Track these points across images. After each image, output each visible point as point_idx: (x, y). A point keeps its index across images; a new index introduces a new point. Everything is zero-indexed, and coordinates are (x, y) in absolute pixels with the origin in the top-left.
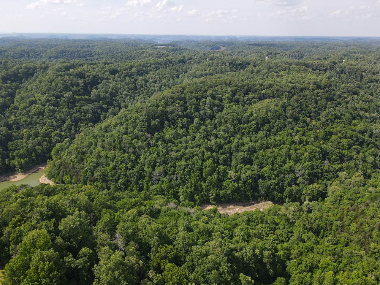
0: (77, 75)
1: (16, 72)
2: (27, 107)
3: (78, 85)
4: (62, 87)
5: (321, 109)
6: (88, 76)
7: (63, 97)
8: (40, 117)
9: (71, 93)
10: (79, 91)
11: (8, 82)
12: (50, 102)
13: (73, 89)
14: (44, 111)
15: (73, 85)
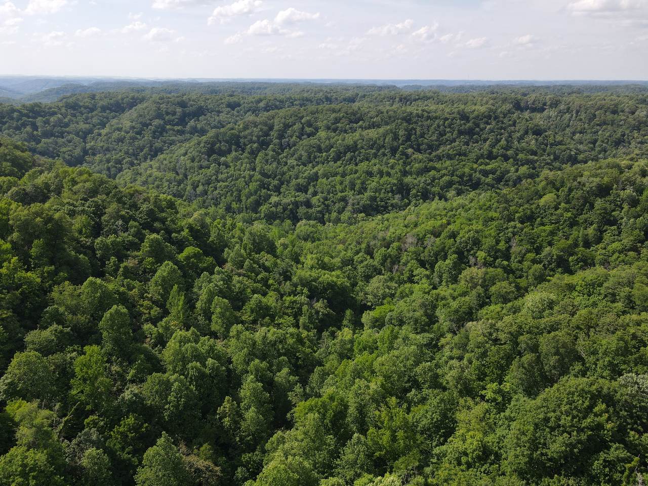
0: (178, 103)
1: (120, 101)
2: (110, 133)
3: (174, 113)
4: (154, 114)
5: (445, 143)
6: (192, 106)
7: (151, 125)
8: (120, 143)
9: (162, 122)
10: (173, 120)
11: (108, 111)
12: (135, 130)
13: (167, 118)
14: (125, 137)
15: (167, 113)
